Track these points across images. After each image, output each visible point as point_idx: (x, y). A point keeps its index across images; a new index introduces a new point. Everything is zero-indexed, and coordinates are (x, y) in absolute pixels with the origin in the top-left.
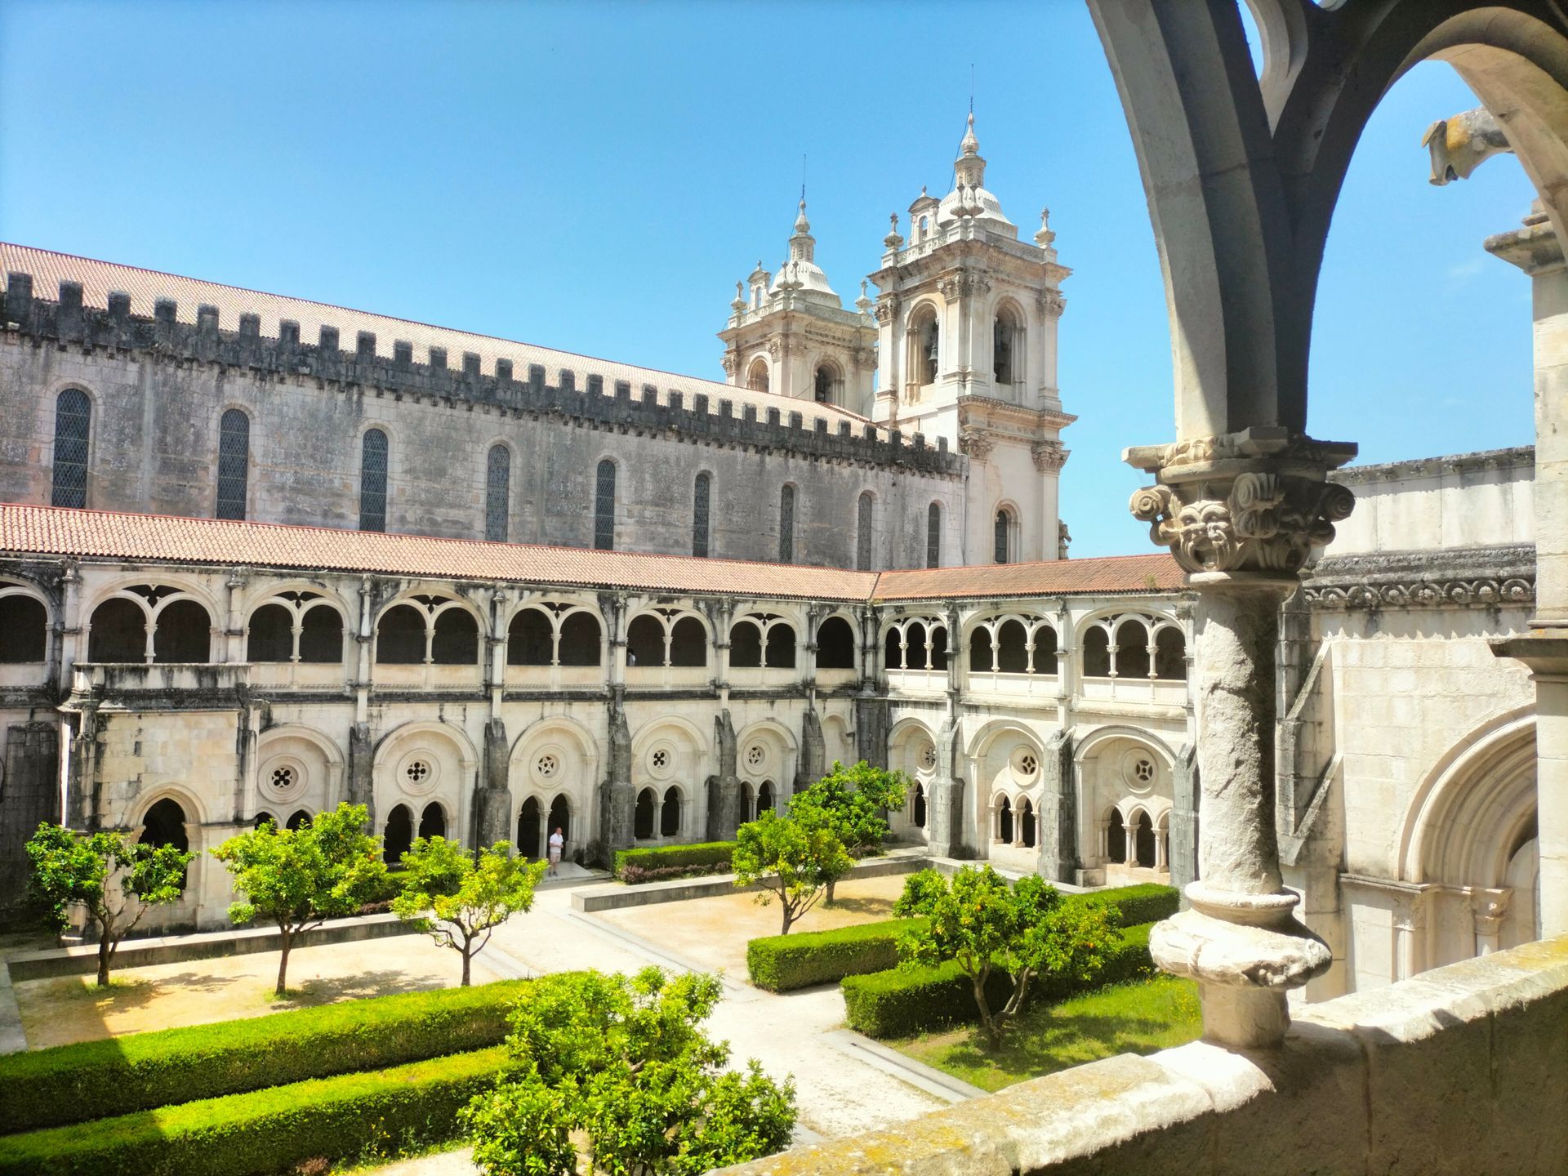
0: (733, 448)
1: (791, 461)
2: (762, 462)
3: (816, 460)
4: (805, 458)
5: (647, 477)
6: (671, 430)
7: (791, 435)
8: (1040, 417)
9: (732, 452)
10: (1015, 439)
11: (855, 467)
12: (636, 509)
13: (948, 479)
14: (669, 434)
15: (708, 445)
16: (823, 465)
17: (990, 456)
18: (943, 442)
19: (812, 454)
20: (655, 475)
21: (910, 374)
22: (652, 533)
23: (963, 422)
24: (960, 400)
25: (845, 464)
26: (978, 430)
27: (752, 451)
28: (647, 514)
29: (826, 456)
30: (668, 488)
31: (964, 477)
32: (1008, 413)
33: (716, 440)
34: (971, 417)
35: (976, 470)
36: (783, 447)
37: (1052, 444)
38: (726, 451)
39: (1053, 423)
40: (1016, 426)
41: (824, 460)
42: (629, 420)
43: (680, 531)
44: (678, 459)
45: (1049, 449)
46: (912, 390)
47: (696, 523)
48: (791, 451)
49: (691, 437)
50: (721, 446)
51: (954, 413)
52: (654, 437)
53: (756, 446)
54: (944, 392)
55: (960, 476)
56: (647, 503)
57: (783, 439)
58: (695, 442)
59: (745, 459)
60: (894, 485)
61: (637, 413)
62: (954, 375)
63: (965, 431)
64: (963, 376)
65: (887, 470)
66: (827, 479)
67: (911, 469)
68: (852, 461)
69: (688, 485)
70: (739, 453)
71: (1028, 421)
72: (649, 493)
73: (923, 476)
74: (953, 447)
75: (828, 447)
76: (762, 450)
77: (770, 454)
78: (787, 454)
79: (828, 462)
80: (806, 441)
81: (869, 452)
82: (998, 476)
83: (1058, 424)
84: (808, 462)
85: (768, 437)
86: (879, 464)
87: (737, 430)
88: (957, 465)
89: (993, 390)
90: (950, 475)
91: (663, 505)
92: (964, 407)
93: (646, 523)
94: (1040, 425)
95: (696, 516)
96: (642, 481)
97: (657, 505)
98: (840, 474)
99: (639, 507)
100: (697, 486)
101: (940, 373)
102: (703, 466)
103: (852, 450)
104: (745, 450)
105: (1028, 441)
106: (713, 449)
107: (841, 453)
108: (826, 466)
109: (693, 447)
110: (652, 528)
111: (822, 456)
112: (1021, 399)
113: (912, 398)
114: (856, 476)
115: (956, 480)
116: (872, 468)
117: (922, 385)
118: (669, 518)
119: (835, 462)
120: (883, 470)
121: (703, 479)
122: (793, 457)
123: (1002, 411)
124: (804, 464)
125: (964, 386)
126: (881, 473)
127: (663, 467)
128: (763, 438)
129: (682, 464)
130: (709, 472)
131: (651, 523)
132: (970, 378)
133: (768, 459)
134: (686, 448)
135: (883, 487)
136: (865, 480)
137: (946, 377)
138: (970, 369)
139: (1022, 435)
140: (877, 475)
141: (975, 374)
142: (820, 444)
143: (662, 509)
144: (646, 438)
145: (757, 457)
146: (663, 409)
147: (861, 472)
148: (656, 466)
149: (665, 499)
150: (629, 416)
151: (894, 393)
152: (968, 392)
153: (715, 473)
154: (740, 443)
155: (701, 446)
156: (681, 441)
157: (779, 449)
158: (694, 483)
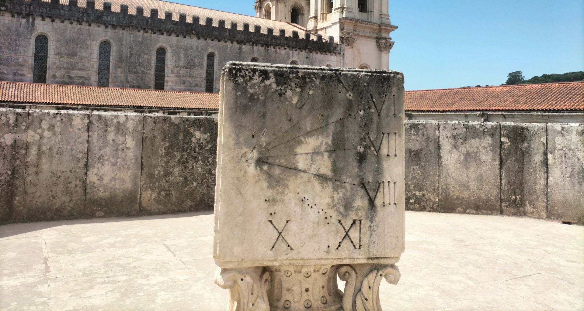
0: (226, 42)
1: (255, 48)
2: (241, 48)
3: (268, 47)
4: (262, 46)
5: (181, 55)
6: (193, 34)
7: (254, 36)
8: (380, 27)
9: (225, 44)
10: (368, 37)
11: (288, 50)
12: (176, 70)
13: (334, 55)
14: (192, 36)
15: (213, 40)
16: (272, 49)
17: (355, 44)
18: (331, 38)
19: (266, 44)
20: (186, 54)
21: (322, 9)
22: (184, 81)
23: (342, 29)
24: (340, 19)
25: (283, 48)
26: (348, 33)
27: (235, 43)
28: (181, 72)
29: (273, 45)
30: (192, 60)
31: (342, 54)
32: (364, 25)
33: (217, 38)
34: (345, 28)
35: (348, 51)
36: (251, 41)
37: (385, 39)
38: (222, 43)
39: (386, 29)
40: (368, 31)
41: (272, 47)
42: (172, 29)
43: (198, 79)
44: (197, 48)
45: (384, 41)
46: (323, 16)
47: (207, 76)
48: (255, 43)
49: (204, 37)
50: (219, 41)
51: (338, 26)
52: (185, 37)
53: (237, 41)
54: (335, 16)
55: (340, 54)
56: (181, 67)
57: (251, 38)
58: (206, 39)
59: (232, 46)
60: (307, 58)
61: (176, 26)
62: (338, 9)
63: (343, 33)
64: (342, 9)
65: (304, 51)
66: (273, 56)
67: (315, 51)
68: (286, 47)
69: (203, 59)
70: (229, 44)
71: (374, 29)
72: (182, 62)
73: (322, 54)
74: (337, 40)
75: (273, 41)
76: (240, 42)
77: (245, 44)
78: (253, 44)
79: (274, 48)
80: (262, 39)
81: (294, 43)
82: (360, 53)
83: (388, 30)
84: (264, 48)
85: (243, 37)
86: (299, 49)
87: (227, 34)
88: (339, 49)
89: (357, 14)
90: (335, 53)
91: (190, 68)
92: (342, 22)
93: (181, 76)
94: (380, 30)
95: (207, 72)
96: (179, 57)
97: (186, 68)
98: (280, 53)
99: (177, 69)
100: (208, 59)
101: (334, 8)
102: (210, 50)
103: (286, 42)
104: (232, 43)
105: (374, 38)
106: (215, 42)
107: (280, 44)
108: (273, 50)
109: (205, 41)
110: (184, 78)
111: (271, 45)
112: (371, 19)
113: (323, 19)
114: (288, 54)
115: (339, 55)
116: (296, 50)
117: (328, 13)
118: (192, 74)
119: (277, 48)
120: (301, 51)
121: (211, 56)
122: (256, 46)
123: (361, 24)
124: (262, 49)
125: (343, 13)
126: (300, 53)
127: (190, 51)
128: (240, 37)
129: (200, 49)
130: (214, 53)
131: (183, 76)
132: (345, 10)
133: (243, 47)
134: (202, 42)
135: (302, 59)
136: (293, 56)
137: (335, 9)
138: (345, 6)
139: (372, 35)
140: (299, 53)
141: (347, 8)
142: (269, 40)
143: (189, 70)
144: (181, 38)
145: (238, 46)
146: (189, 24)
147: (291, 52)
148: (186, 50)
149: (191, 65)
150: (172, 27)
151: (316, 17)
152: (344, 16)
153: (216, 53)
154: (229, 40)
155: (209, 41)
156: (199, 39)
157: (249, 42)
158: (206, 58)
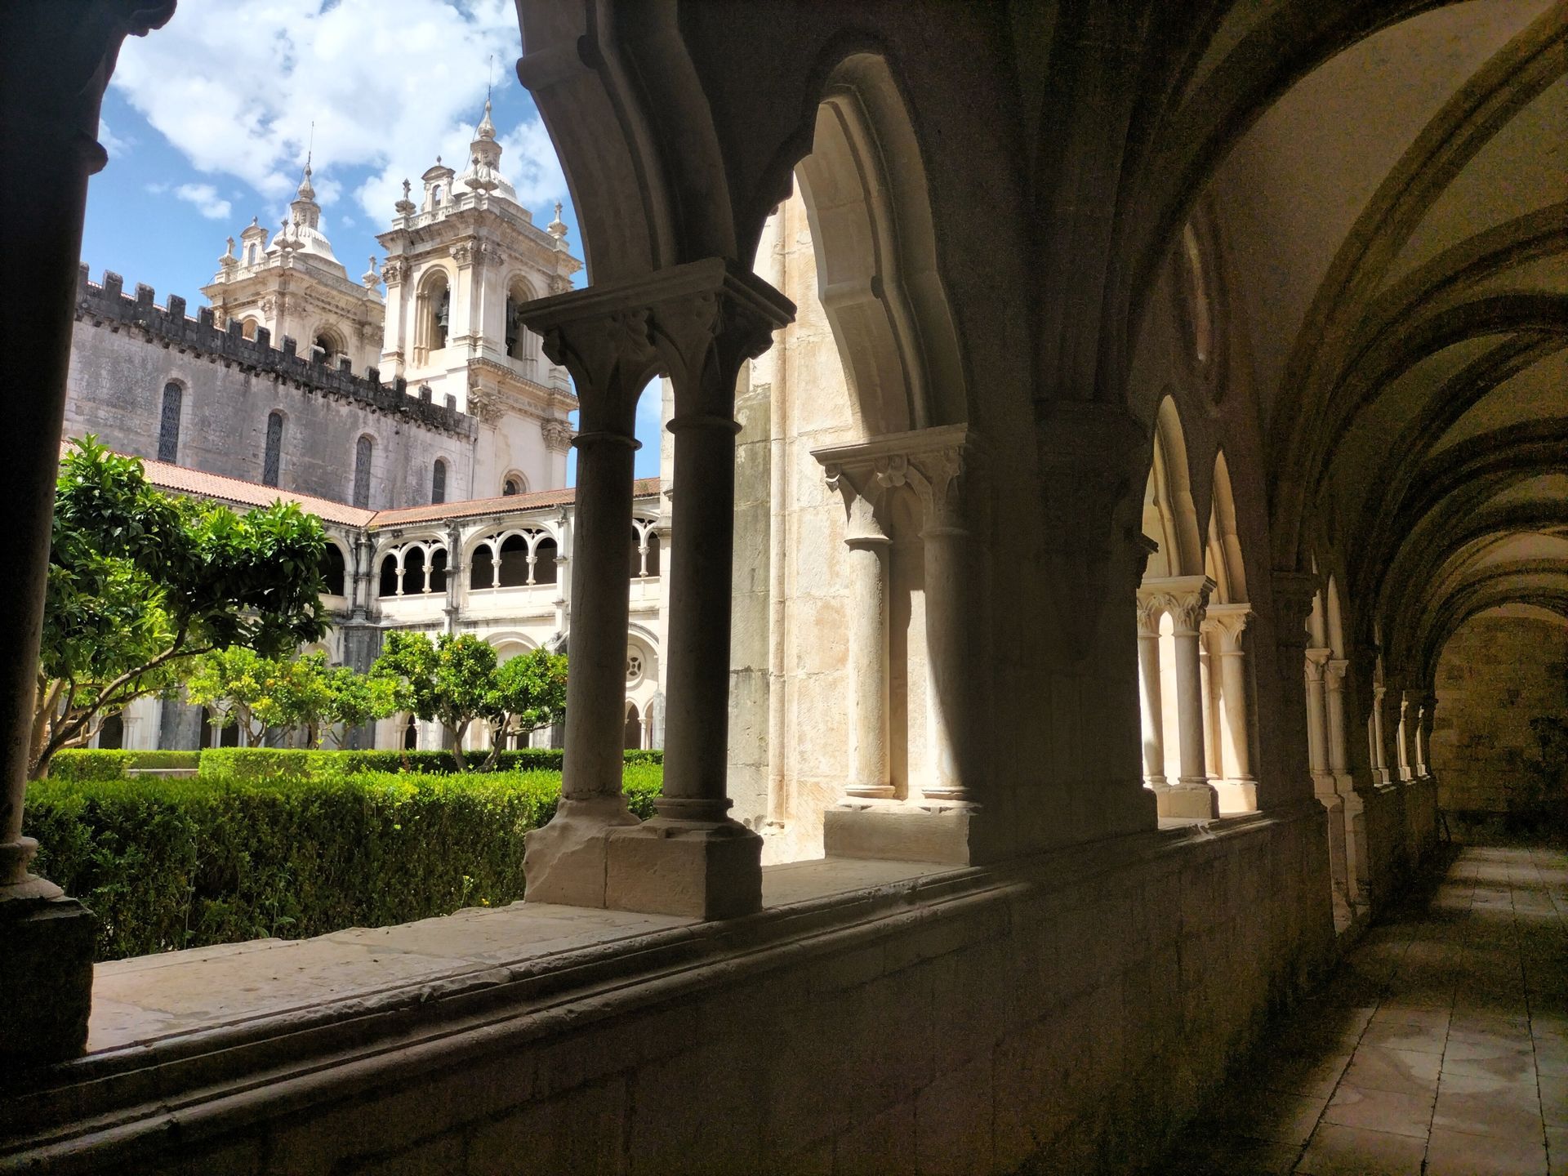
0: (213, 361)
1: (281, 387)
2: (247, 382)
3: (311, 392)
4: (298, 388)
5: (104, 373)
6: (138, 326)
7: (282, 360)
8: (550, 395)
9: (212, 365)
10: (526, 412)
11: (354, 407)
12: (88, 406)
13: (455, 437)
14: (134, 330)
15: (182, 351)
16: (318, 398)
17: (500, 423)
18: (451, 400)
19: (306, 385)
20: (114, 372)
21: (418, 336)
22: (106, 436)
23: (472, 385)
24: (469, 361)
25: (343, 401)
26: (488, 395)
27: (235, 368)
28: (102, 414)
29: (322, 389)
30: (130, 390)
31: (472, 439)
32: (519, 385)
33: (193, 348)
34: (481, 381)
35: (485, 434)
36: (273, 370)
37: (562, 423)
38: (204, 362)
39: (563, 403)
40: (527, 400)
41: (319, 394)
42: (85, 305)
43: (142, 439)
44: (144, 361)
45: (559, 427)
46: (420, 354)
47: (162, 435)
48: (282, 377)
49: (162, 339)
50: (198, 356)
51: (464, 374)
52: (115, 330)
53: (240, 364)
54: (456, 354)
55: (468, 437)
56: (102, 402)
57: (273, 362)
58: (167, 346)
59: (227, 375)
60: (397, 433)
61: (96, 300)
62: (465, 338)
63: (474, 394)
64: (474, 341)
65: (390, 416)
66: (322, 414)
67: (416, 421)
68: (351, 399)
69: (156, 391)
70: (220, 367)
71: (539, 397)
72: (105, 391)
73: (429, 430)
74: (461, 407)
75: (324, 380)
76: (248, 369)
77: (257, 375)
78: (276, 379)
79: (324, 396)
80: (299, 370)
81: (371, 395)
82: (508, 445)
83: (567, 405)
84: (300, 392)
85: (255, 356)
86: (381, 409)
87: (219, 342)
88: (466, 425)
89: (503, 359)
90: (458, 434)
91: (123, 408)
92: (474, 369)
93: (98, 424)
94: (550, 403)
95: (163, 427)
96: (96, 376)
97: (114, 406)
98: (338, 412)
99: (91, 404)
100: (166, 395)
101: (449, 340)
102: (175, 374)
103: (352, 388)
104: (228, 366)
105: (538, 417)
106: (188, 357)
107: (339, 389)
108: (321, 400)
109: (164, 351)
110: (107, 431)
111: (317, 388)
112: (532, 376)
113: (420, 361)
114: (356, 417)
115: (464, 440)
116: (374, 412)
117: (431, 350)
118: (129, 423)
119: (331, 397)
120: (385, 416)
121: (174, 389)
122: (284, 383)
123: (512, 382)
124: (297, 394)
125: (475, 350)
126: (382, 419)
127: (125, 366)
128: (247, 356)
129: (150, 366)
130: (183, 382)
131: (106, 425)
132: (480, 343)
133: (254, 380)
134: (155, 350)
135: (385, 434)
136: (365, 423)
137: (455, 340)
138: (481, 335)
139: (532, 410)
140: (379, 420)
141: (486, 340)
142: (315, 375)
143: (121, 412)
144: (105, 330)
145: (242, 376)
146: (130, 302)
147: (361, 413)
148: (115, 363)
149: (125, 401)
150: (85, 301)
151: (400, 355)
152: (479, 354)
153: (189, 384)
154: (221, 356)
155: (173, 351)
156: (149, 341)
157: (268, 372)
158: (162, 390)
